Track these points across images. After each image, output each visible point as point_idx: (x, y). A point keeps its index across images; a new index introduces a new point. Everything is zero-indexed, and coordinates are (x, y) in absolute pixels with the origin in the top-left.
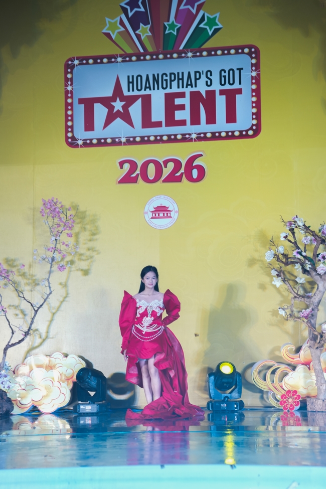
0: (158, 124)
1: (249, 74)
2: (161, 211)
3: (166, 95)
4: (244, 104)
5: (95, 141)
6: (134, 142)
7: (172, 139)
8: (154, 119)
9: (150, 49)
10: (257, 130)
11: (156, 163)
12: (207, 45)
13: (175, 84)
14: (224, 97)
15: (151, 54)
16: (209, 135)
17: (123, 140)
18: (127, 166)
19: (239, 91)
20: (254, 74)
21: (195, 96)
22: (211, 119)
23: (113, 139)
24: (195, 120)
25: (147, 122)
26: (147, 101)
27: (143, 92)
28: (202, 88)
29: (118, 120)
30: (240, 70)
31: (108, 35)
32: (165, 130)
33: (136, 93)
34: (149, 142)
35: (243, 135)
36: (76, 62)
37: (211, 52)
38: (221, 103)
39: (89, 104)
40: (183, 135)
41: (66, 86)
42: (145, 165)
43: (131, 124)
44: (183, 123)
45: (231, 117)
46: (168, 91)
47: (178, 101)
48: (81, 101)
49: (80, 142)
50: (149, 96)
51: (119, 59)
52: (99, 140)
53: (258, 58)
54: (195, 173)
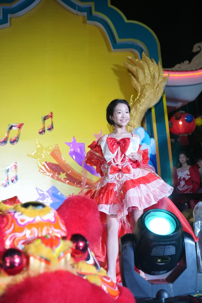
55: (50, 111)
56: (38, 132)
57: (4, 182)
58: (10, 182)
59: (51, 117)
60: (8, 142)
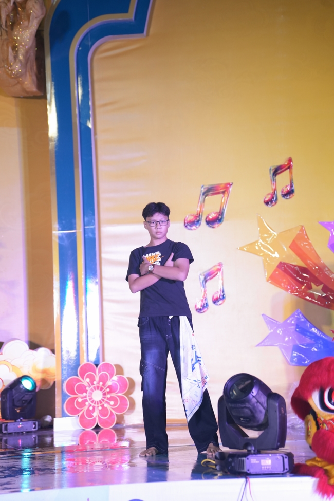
55: (287, 157)
56: (263, 201)
57: (199, 303)
58: (210, 302)
59: (290, 167)
60: (203, 222)
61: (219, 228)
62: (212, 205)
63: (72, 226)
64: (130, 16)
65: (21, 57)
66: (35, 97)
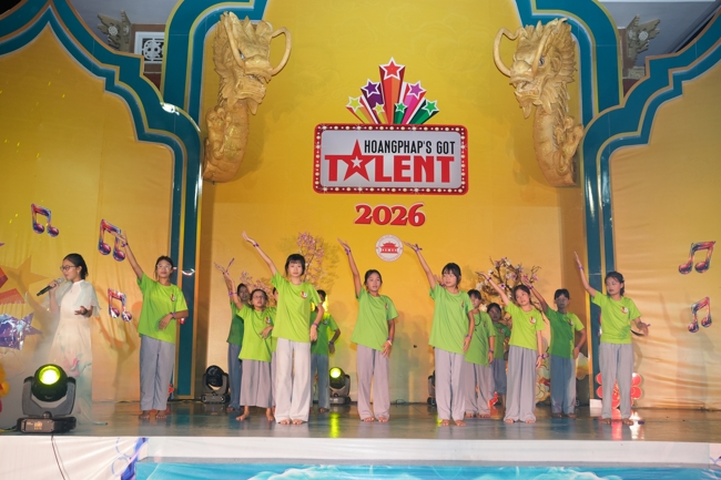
0: (389, 179)
1: (458, 147)
2: (389, 247)
3: (395, 157)
4: (455, 168)
5: (337, 189)
6: (369, 192)
7: (399, 191)
8: (385, 175)
9: (383, 122)
10: (465, 190)
11: (386, 209)
12: (428, 123)
13: (402, 149)
14: (440, 163)
15: (384, 126)
16: (428, 190)
17: (360, 189)
18: (362, 210)
19: (452, 159)
20: (463, 147)
21: (418, 160)
22: (430, 178)
23: (352, 189)
24: (418, 178)
25: (379, 176)
26: (380, 161)
27: (376, 154)
28: (423, 153)
29: (357, 174)
30: (452, 143)
31: (350, 109)
32: (394, 184)
33: (371, 154)
34: (380, 192)
35: (455, 192)
36: (325, 128)
37: (430, 128)
38: (438, 166)
39: (333, 160)
40: (408, 189)
41: (316, 145)
42: (378, 210)
43: (366, 177)
44: (408, 179)
45: (446, 177)
46: (397, 154)
47: (404, 163)
48: (327, 157)
49: (325, 189)
50: (382, 157)
51: (359, 128)
52: (340, 188)
53: (466, 135)
54: (417, 219)
57: (691, 326)
58: (700, 325)
60: (693, 268)
61: (706, 273)
62: (700, 257)
63: (599, 271)
64: (638, 134)
65: (567, 162)
66: (571, 186)
